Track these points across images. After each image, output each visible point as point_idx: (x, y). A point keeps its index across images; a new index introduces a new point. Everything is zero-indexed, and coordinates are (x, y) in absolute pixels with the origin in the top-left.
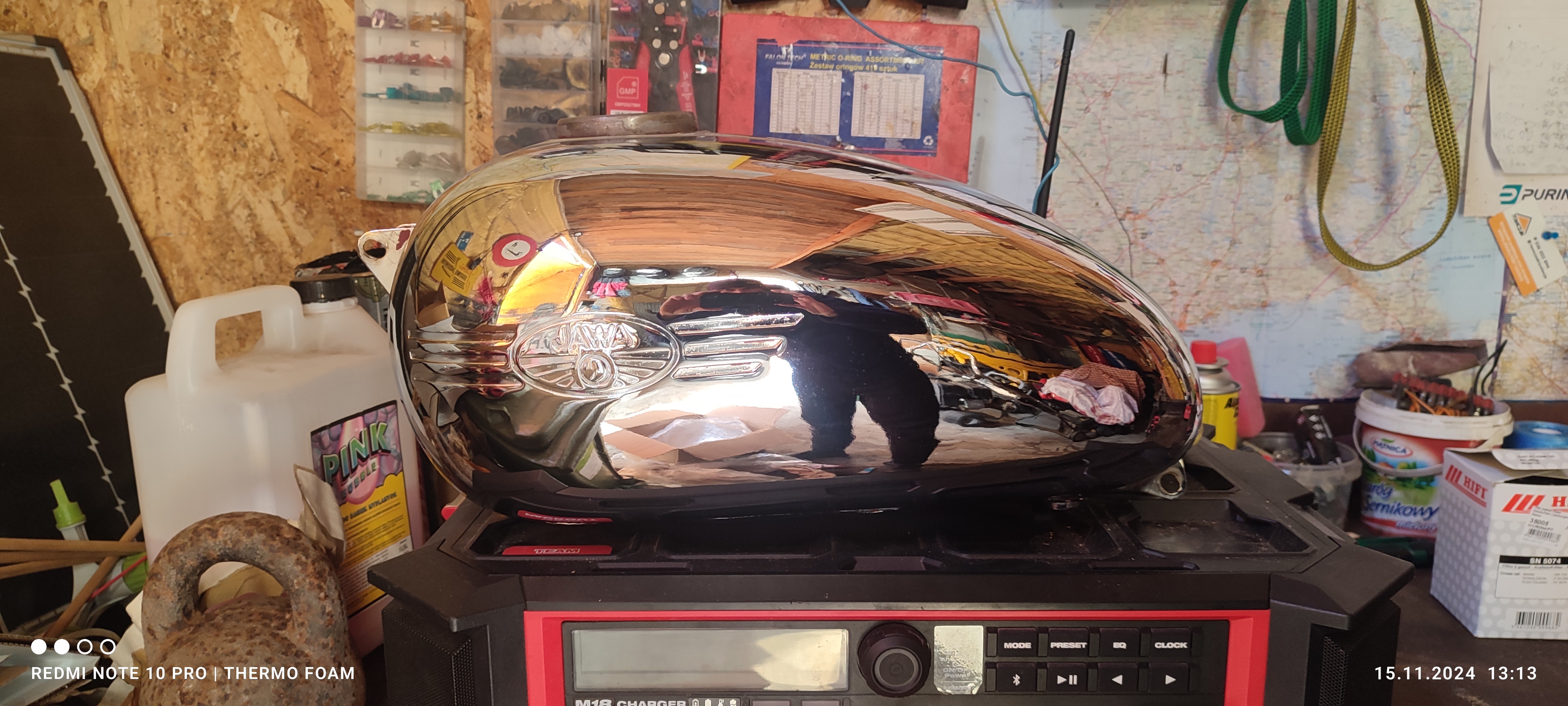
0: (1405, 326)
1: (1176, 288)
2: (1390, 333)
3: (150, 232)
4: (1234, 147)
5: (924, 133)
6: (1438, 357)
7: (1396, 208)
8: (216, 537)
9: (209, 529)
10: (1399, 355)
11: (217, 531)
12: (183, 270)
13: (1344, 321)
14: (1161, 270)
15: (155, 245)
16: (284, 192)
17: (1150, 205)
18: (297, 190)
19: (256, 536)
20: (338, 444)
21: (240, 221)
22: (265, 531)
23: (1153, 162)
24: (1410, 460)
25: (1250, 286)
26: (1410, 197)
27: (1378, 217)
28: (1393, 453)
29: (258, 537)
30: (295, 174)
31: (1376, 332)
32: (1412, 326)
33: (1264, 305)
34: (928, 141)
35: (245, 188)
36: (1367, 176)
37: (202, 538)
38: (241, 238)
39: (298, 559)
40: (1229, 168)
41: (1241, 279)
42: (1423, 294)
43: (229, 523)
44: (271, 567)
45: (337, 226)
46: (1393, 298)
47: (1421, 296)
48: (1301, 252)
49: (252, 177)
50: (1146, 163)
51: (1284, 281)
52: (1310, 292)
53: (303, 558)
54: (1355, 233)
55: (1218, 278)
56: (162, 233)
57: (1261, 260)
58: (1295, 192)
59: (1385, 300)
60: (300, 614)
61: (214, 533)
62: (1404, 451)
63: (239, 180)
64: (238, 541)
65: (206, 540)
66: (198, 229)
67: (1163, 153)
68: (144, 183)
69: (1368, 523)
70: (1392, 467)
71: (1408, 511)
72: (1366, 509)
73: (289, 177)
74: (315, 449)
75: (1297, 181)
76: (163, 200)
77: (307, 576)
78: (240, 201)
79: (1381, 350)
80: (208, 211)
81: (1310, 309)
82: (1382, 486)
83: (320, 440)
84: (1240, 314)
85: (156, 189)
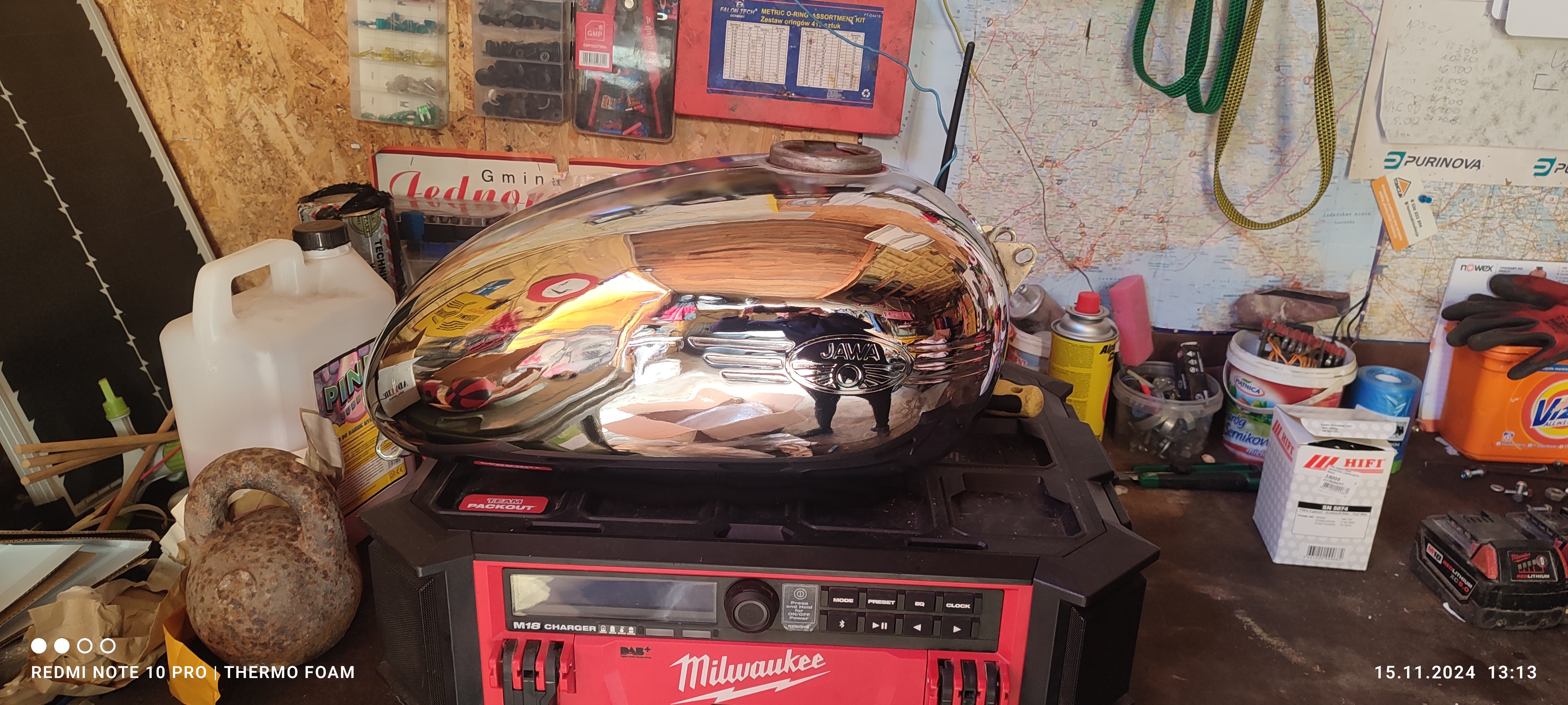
0: (1286, 272)
1: (1085, 230)
2: (1272, 278)
3: (168, 136)
4: (1147, 108)
5: (862, 87)
6: (1306, 305)
7: (1287, 168)
8: (239, 471)
9: (234, 465)
10: (1274, 299)
11: (240, 466)
12: (199, 171)
13: (1231, 265)
14: (1073, 213)
15: (173, 147)
16: (286, 106)
17: (1067, 155)
18: (298, 105)
19: (271, 471)
20: (337, 377)
21: (248, 129)
22: (279, 467)
23: (1072, 117)
24: (1263, 399)
25: (1151, 230)
26: (1301, 159)
27: (1270, 176)
28: (1250, 392)
29: (273, 473)
30: (296, 89)
31: (1260, 277)
32: (1292, 272)
33: (1163, 248)
34: (866, 93)
35: (252, 101)
36: (1264, 139)
37: (229, 471)
38: (250, 146)
39: (305, 490)
40: (1140, 126)
41: (1144, 224)
42: (1306, 245)
43: (250, 460)
44: (284, 495)
45: (336, 139)
46: (1277, 248)
47: (1303, 247)
48: (1200, 204)
49: (257, 91)
50: (1066, 117)
51: (1182, 227)
52: (1204, 239)
53: (309, 489)
54: (1249, 189)
55: (1123, 223)
56: (178, 137)
57: (1162, 208)
58: (1198, 149)
59: (1270, 249)
60: (308, 530)
61: (238, 468)
62: (1258, 391)
63: (245, 93)
64: (257, 475)
65: (232, 474)
66: (211, 136)
67: (1082, 109)
68: (159, 91)
69: (1226, 446)
70: (1248, 403)
71: (1256, 441)
72: (1226, 434)
73: (290, 93)
74: (318, 385)
75: (1202, 139)
76: (178, 107)
77: (313, 503)
78: (247, 112)
79: (1262, 292)
80: (219, 121)
81: (1203, 253)
82: (1238, 418)
83: (321, 376)
84: (1141, 254)
85: (171, 98)
